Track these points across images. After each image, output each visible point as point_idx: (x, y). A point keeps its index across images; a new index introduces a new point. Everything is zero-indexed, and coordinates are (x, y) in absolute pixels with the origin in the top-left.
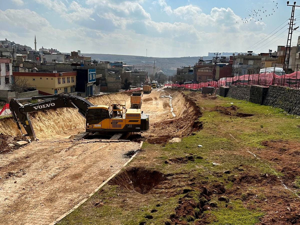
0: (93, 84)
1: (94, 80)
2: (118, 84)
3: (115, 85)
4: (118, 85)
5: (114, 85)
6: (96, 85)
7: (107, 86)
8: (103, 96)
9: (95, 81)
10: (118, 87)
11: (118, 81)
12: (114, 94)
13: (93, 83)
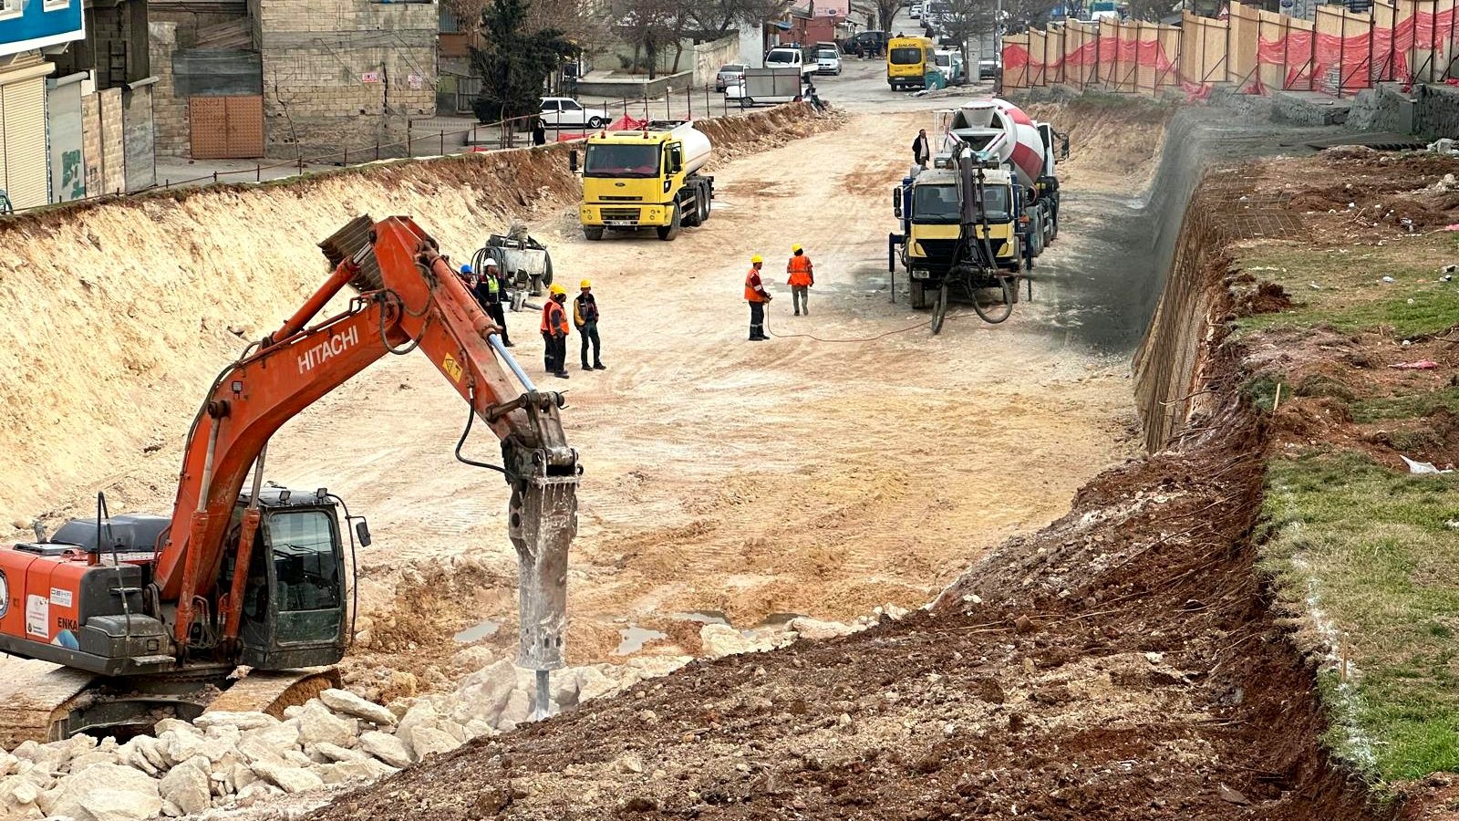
0: (51, 67)
1: (59, 22)
2: (393, 57)
3: (356, 68)
4: (392, 71)
5: (347, 73)
6: (102, 85)
7: (256, 83)
8: (84, 216)
9: (80, 35)
10: (394, 103)
11: (388, 21)
12: (267, 187)
13: (49, 59)
